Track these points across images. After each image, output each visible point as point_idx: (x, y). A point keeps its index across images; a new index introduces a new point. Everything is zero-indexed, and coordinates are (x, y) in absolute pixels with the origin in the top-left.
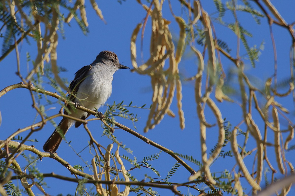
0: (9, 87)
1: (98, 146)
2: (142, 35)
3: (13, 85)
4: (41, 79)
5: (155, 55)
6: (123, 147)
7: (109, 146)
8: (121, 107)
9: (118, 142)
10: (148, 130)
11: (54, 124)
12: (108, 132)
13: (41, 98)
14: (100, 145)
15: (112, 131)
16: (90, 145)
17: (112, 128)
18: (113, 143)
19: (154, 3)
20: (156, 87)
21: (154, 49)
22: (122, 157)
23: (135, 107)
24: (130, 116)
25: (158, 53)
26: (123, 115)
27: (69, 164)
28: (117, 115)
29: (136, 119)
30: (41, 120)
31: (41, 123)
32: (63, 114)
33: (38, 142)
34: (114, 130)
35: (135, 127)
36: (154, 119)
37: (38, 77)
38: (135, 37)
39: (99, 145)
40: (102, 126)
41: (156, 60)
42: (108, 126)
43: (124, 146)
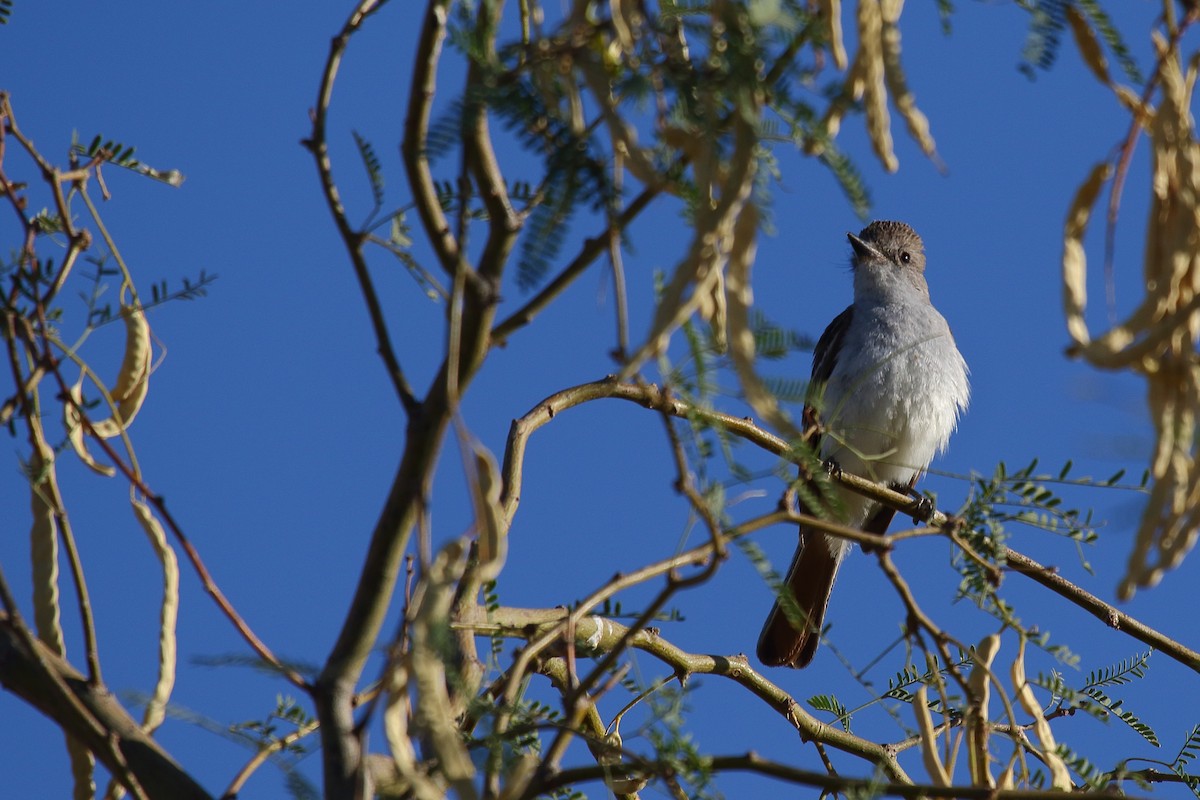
0: (564, 396)
1: (940, 640)
2: (1111, 212)
3: (578, 387)
4: (710, 377)
5: (1164, 291)
6: (1038, 643)
7: (986, 644)
8: (1028, 486)
9: (1017, 622)
10: (1132, 591)
11: (759, 560)
12: (978, 586)
13: (709, 455)
14: (948, 634)
15: (992, 578)
16: (907, 636)
17: (995, 569)
18: (1001, 632)
19: (1159, 83)
20: (1168, 419)
21: (1158, 268)
22: (1037, 681)
23: (1082, 484)
24: (1067, 521)
25: (1175, 281)
26: (1040, 518)
27: (793, 701)
28: (1013, 518)
29: (1091, 533)
30: (706, 537)
31: (709, 551)
32: (794, 513)
33: (681, 619)
34: (1002, 577)
35: (1087, 565)
36: (1160, 545)
37: (700, 368)
38: (1083, 217)
39: (943, 637)
40: (954, 563)
41: (1167, 311)
42: (979, 562)
43: (1045, 639)
